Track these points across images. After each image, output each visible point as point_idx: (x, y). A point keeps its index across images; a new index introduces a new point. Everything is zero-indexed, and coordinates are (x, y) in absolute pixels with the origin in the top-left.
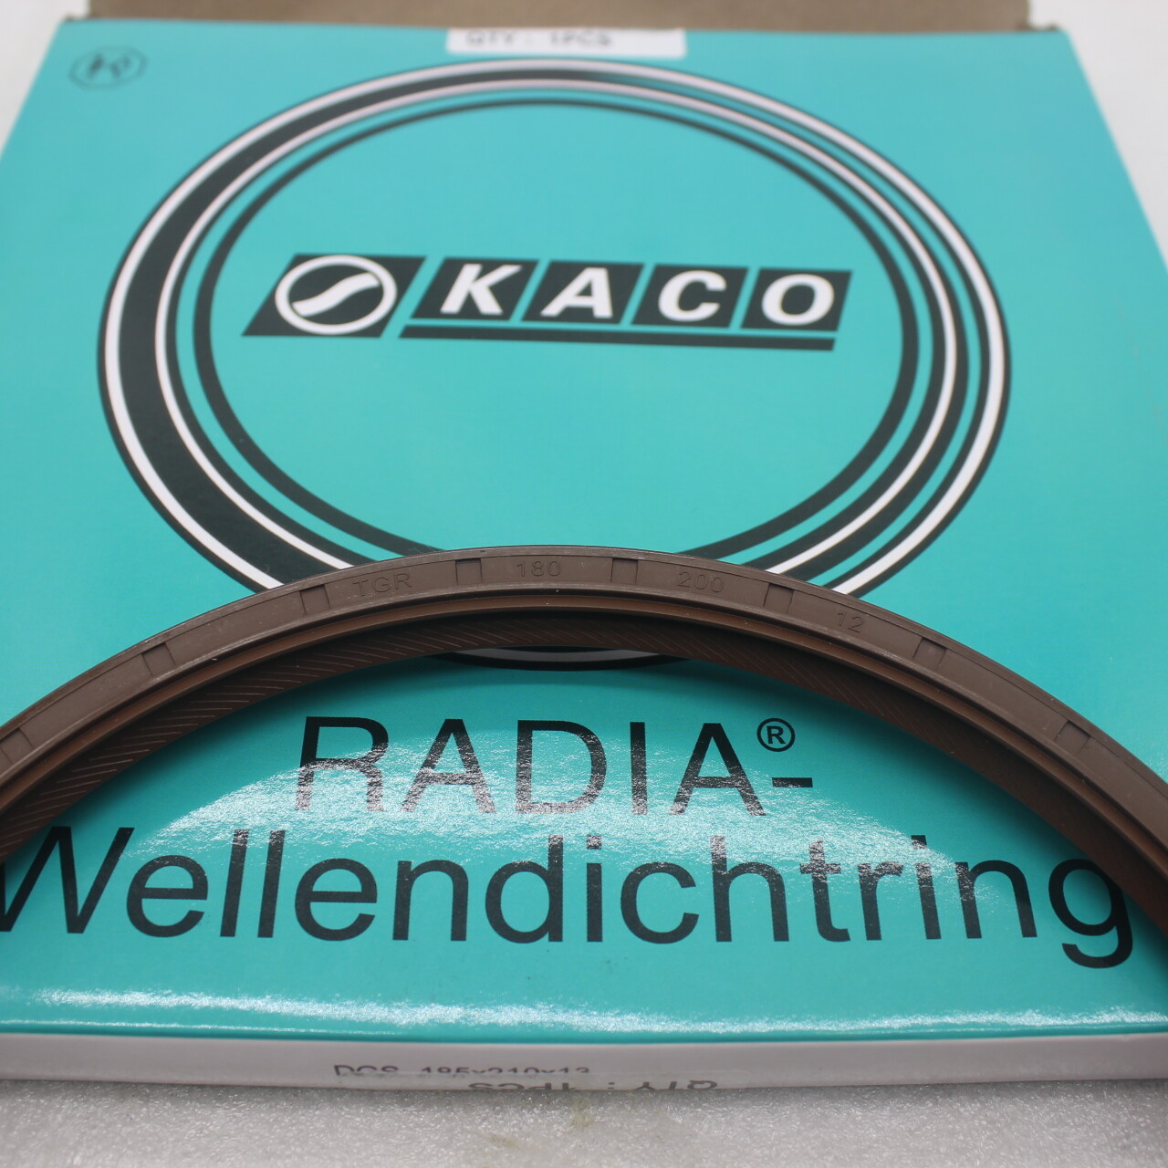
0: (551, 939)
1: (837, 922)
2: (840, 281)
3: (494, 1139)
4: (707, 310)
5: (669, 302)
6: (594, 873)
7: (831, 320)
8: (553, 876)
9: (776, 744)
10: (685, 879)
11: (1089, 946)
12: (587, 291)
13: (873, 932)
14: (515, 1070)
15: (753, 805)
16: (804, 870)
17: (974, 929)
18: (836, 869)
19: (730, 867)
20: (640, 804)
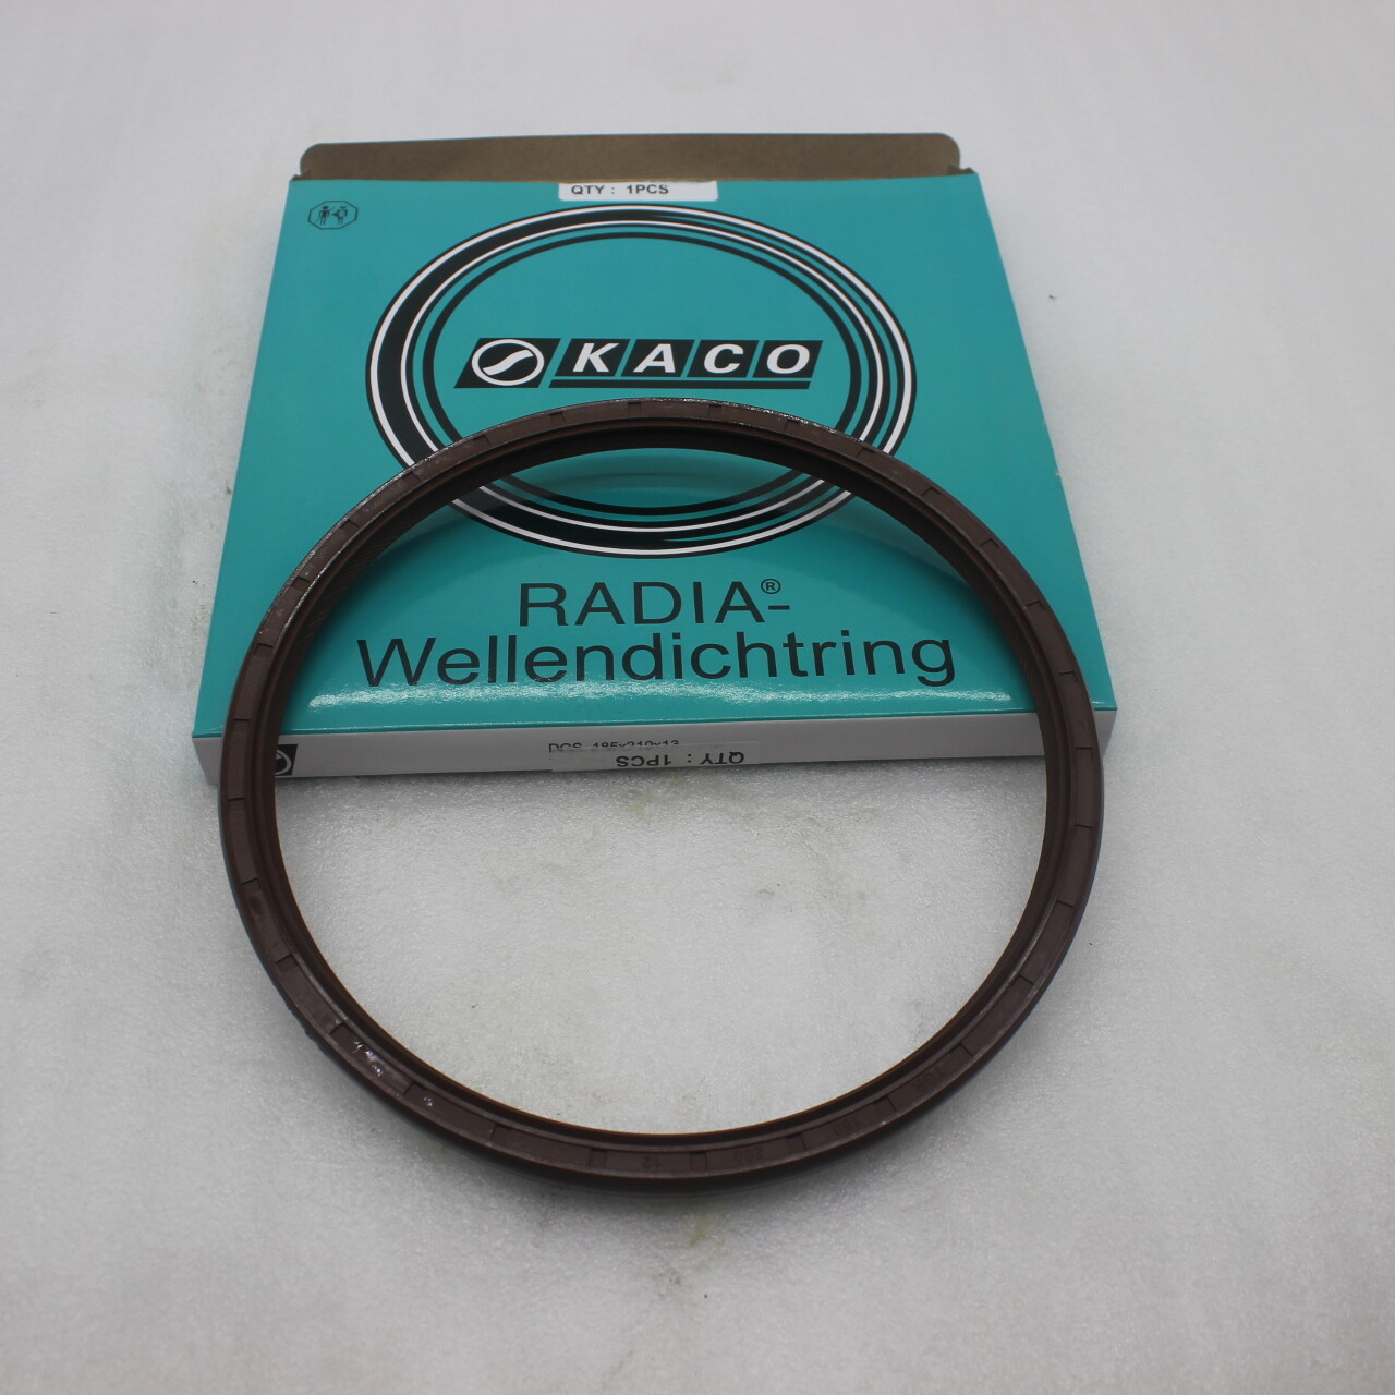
0: (657, 678)
1: (801, 668)
2: (814, 347)
3: (631, 791)
4: (733, 367)
5: (709, 363)
6: (677, 650)
7: (808, 370)
8: (656, 651)
9: (771, 590)
10: (724, 651)
11: (930, 677)
12: (660, 357)
13: (820, 671)
14: (640, 743)
15: (759, 618)
16: (785, 645)
17: (871, 670)
18: (801, 645)
19: (747, 645)
20: (700, 619)
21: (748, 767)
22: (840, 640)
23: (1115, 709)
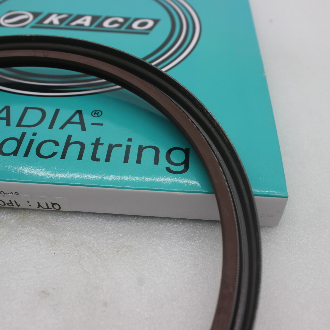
0: (14, 155)
1: (97, 157)
2: (156, 22)
4: (116, 25)
5: (106, 24)
6: (32, 141)
7: (151, 29)
8: (20, 142)
9: (96, 115)
10: (57, 144)
11: (173, 168)
12: (85, 21)
13: (108, 159)
15: (84, 129)
16: (92, 144)
17: (139, 161)
18: (102, 144)
19: (71, 141)
20: (51, 126)
21: (65, 212)
22: (125, 143)
23: (287, 197)
